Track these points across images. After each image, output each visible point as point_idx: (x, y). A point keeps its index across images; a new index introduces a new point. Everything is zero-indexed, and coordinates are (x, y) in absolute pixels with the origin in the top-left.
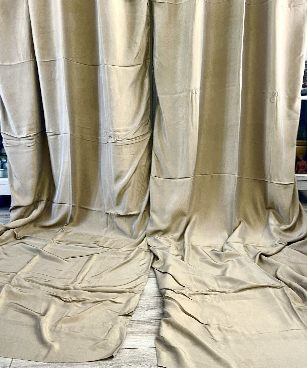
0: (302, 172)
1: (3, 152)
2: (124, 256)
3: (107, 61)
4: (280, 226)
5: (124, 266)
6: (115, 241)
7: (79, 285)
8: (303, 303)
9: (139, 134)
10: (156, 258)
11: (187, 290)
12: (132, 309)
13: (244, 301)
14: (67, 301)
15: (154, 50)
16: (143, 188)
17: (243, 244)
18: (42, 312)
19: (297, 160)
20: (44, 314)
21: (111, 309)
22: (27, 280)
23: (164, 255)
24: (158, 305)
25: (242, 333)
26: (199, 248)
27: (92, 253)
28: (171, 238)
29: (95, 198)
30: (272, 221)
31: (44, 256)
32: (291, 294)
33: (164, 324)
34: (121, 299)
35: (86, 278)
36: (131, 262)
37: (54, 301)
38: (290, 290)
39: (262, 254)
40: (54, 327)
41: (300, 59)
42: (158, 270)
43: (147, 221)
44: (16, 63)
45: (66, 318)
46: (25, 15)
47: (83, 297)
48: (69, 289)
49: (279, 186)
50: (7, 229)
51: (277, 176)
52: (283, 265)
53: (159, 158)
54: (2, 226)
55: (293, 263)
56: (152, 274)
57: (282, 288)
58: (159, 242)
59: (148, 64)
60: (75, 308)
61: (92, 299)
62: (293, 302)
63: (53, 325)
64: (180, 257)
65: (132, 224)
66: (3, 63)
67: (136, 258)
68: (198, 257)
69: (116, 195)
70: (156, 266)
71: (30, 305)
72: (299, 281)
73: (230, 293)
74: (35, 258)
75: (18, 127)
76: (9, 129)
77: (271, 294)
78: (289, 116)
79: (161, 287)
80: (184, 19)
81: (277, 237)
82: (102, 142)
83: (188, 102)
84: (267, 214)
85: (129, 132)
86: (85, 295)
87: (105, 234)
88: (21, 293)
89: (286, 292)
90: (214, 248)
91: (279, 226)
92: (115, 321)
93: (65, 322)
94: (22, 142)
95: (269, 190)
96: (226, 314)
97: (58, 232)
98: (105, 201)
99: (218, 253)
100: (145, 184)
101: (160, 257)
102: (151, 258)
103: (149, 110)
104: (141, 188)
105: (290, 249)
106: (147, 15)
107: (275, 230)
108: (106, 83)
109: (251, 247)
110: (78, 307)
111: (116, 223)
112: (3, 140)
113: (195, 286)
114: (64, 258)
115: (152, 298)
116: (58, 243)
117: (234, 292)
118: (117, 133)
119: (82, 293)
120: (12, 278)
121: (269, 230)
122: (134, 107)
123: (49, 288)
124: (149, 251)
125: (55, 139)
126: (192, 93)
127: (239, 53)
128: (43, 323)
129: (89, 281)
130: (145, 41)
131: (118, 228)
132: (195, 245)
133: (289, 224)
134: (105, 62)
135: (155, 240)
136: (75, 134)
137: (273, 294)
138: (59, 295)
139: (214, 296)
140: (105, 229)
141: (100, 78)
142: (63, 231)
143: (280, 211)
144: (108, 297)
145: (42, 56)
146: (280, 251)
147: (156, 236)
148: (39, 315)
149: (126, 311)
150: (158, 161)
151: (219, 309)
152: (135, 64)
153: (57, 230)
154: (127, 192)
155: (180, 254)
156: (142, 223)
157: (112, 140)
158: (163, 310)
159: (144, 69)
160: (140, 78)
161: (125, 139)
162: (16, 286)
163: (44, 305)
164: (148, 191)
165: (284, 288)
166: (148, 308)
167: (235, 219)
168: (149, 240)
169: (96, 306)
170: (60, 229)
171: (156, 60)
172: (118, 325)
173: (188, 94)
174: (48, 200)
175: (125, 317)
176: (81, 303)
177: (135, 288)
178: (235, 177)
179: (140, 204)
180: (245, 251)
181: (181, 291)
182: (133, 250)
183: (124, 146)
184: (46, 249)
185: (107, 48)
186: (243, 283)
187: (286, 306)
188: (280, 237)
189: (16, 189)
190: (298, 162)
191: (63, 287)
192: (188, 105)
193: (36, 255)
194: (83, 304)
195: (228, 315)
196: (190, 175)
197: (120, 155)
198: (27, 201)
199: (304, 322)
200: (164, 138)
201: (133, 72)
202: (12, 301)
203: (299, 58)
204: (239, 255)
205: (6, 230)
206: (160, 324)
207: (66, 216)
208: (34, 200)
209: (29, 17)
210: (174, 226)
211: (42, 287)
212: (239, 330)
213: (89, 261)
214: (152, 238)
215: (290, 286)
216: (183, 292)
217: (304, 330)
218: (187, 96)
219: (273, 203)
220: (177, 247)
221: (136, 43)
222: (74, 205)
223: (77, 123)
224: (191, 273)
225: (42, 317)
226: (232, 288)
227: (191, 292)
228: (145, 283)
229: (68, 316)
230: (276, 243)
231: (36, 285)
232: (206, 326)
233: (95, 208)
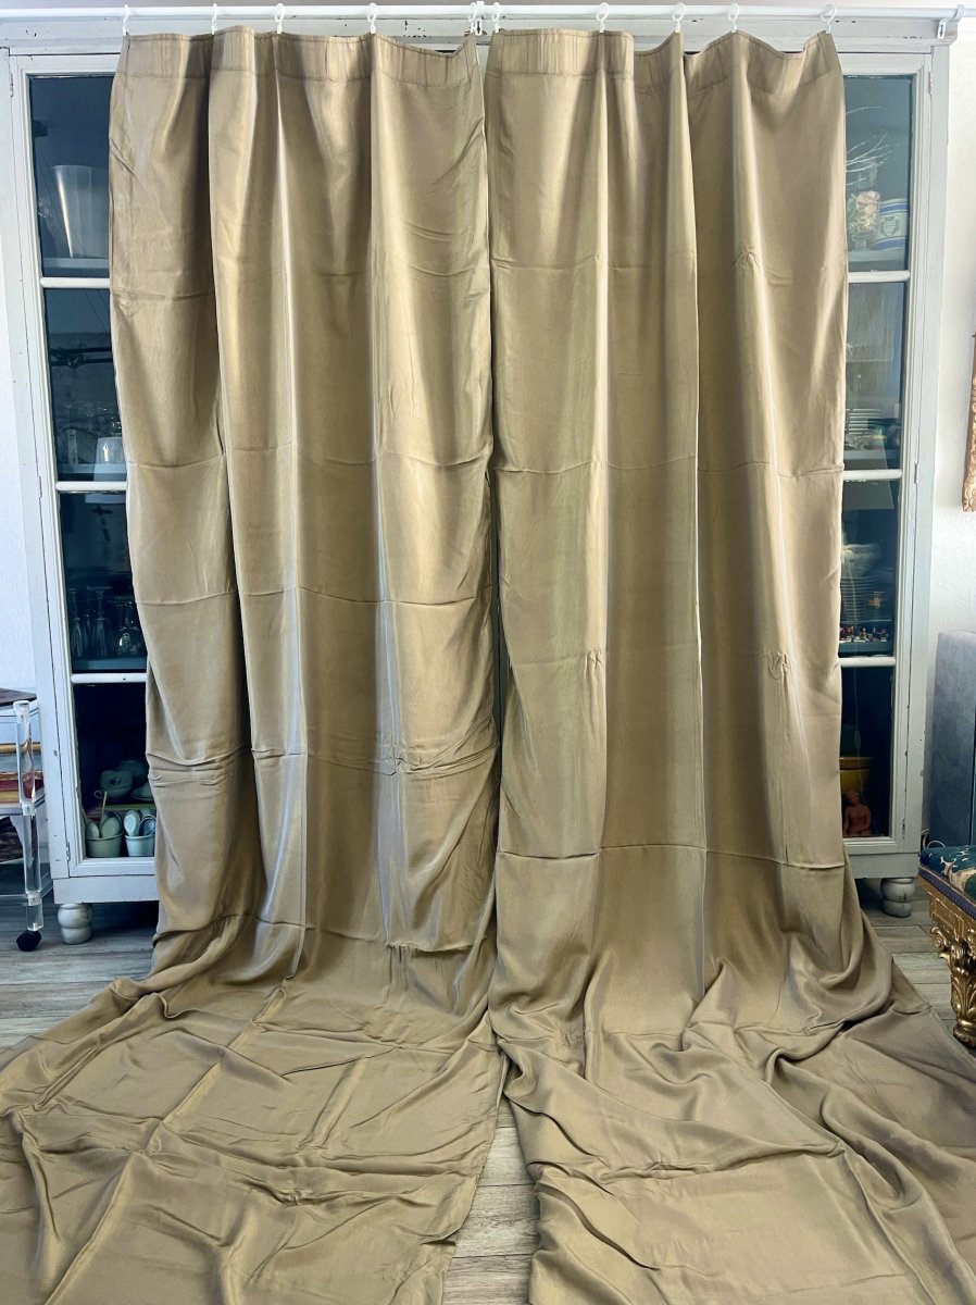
0: (860, 834)
1: (145, 793)
2: (432, 1066)
3: (397, 595)
4: (822, 976)
5: (434, 1093)
6: (410, 1021)
7: (320, 1151)
8: (897, 1197)
9: (468, 751)
10: (514, 1069)
11: (598, 1164)
12: (456, 1224)
13: (743, 1195)
14: (287, 1201)
15: (502, 568)
16: (479, 881)
17: (732, 1026)
18: (223, 1234)
19: (846, 803)
20: (229, 1242)
21: (401, 1224)
22: (188, 1138)
23: (535, 1060)
24: (524, 1209)
25: (745, 1290)
26: (622, 1039)
27: (354, 1056)
28: (550, 1013)
29: (363, 907)
30: (800, 963)
31: (232, 1068)
32: (865, 1173)
33: (539, 1269)
34: (427, 1193)
35: (337, 1133)
36: (451, 1082)
37: (256, 1202)
38: (860, 1161)
39: (781, 1056)
40: (255, 1277)
41: (828, 581)
42: (522, 1107)
43: (489, 967)
44: (192, 600)
45: (284, 1251)
46: (218, 501)
47: (330, 1187)
48: (295, 1165)
49: (808, 875)
50: (145, 992)
51: (802, 848)
52: (834, 1087)
53: (516, 809)
54: (132, 986)
55: (862, 1082)
56: (505, 1116)
57: (841, 1156)
58: (521, 1025)
59: (488, 597)
60: (311, 1220)
61: (353, 1194)
62: (871, 1198)
63: (251, 1272)
64: (575, 1066)
65: (453, 975)
66: (163, 600)
67: (462, 1071)
68: (620, 1065)
69: (413, 901)
70: (515, 1092)
71: (192, 1214)
72: (881, 1135)
73: (708, 1172)
74: (209, 1075)
75: (188, 742)
76: (167, 746)
77: (811, 1175)
78: (817, 707)
79: (530, 1159)
80: (564, 504)
81: (815, 1007)
82: (381, 771)
83: (580, 677)
84: (784, 942)
85: (446, 747)
86: (335, 1182)
87: (385, 1002)
88: (172, 1177)
89: (852, 1169)
90: (660, 1038)
91: (817, 976)
92: (411, 1259)
93: (280, 1264)
94: (196, 774)
95: (784, 883)
96: (699, 1234)
97: (269, 996)
98: (387, 917)
99: (670, 1052)
100: (484, 871)
101: (524, 1068)
102: (501, 1071)
103: (492, 696)
104: (476, 883)
105: (850, 1040)
106: (485, 497)
107: (808, 985)
108: (393, 640)
109: (753, 1037)
110: (314, 1217)
111: (412, 973)
112: (150, 770)
113: (616, 1150)
114: (280, 1072)
115: (507, 1189)
116: (268, 1030)
117: (717, 1170)
118: (419, 751)
119: (327, 1177)
120: (150, 1132)
121: (794, 986)
122: (458, 691)
123: (244, 1162)
124: (496, 1049)
125: (270, 766)
126: (589, 659)
127: (690, 572)
128: (225, 1267)
129: (345, 1138)
130: (480, 551)
131: (417, 985)
132: (611, 1031)
133: (843, 970)
134: (393, 596)
135: (511, 1017)
136: (319, 753)
137: (817, 1172)
138: (269, 1183)
139: (668, 1182)
140: (387, 988)
141: (379, 628)
142: (281, 994)
143: (817, 937)
144: (392, 1188)
145: (253, 584)
146: (826, 1045)
147: (514, 1008)
148: (215, 1243)
149: (441, 1230)
150: (514, 816)
151: (680, 1219)
152: (458, 599)
153: (267, 991)
154: (438, 892)
155: (574, 1056)
156: (478, 971)
157: (407, 767)
158: (535, 1227)
159: (478, 607)
160: (471, 626)
161: (439, 764)
162: (160, 1158)
163: (229, 1212)
164: (492, 889)
165: (846, 1155)
166: (497, 1220)
167: (708, 960)
168: (497, 1018)
169: (362, 1215)
170: (274, 990)
171: (505, 590)
172: (418, 1272)
173: (579, 661)
174: (246, 914)
175: (439, 1249)
176: (323, 1205)
177: (464, 1160)
178: (701, 853)
179: (471, 924)
180: (738, 1048)
181: (581, 1169)
182: (456, 1049)
183: (433, 781)
184: (237, 1046)
185: (398, 569)
186: (740, 1142)
187: (852, 1206)
188: (823, 1006)
189: (171, 889)
190: (848, 809)
191: (278, 1158)
192: (581, 685)
193: (211, 1063)
194: (330, 1209)
195: (707, 1238)
196: (593, 849)
197: (423, 801)
198: (197, 917)
199: (902, 1255)
200: (527, 760)
201: (454, 615)
202: (147, 1202)
203: (826, 579)
204: (722, 1060)
205: (140, 997)
206: (530, 1269)
207: (289, 954)
208: (213, 916)
209: (226, 504)
210: (558, 979)
211: (224, 1158)
212: (736, 1284)
213: (343, 1082)
214: (504, 1013)
215: (859, 1149)
216: (588, 1170)
217: (903, 1279)
218: (578, 666)
219: (797, 916)
220: (566, 1038)
221: (460, 554)
222: (310, 926)
223: (325, 729)
224: (604, 1112)
225: (224, 1249)
226: (711, 1156)
227: (606, 1170)
228: (488, 1143)
229: (291, 1244)
230: (815, 1022)
231: (211, 1152)
232: (650, 1270)
233: (361, 934)
